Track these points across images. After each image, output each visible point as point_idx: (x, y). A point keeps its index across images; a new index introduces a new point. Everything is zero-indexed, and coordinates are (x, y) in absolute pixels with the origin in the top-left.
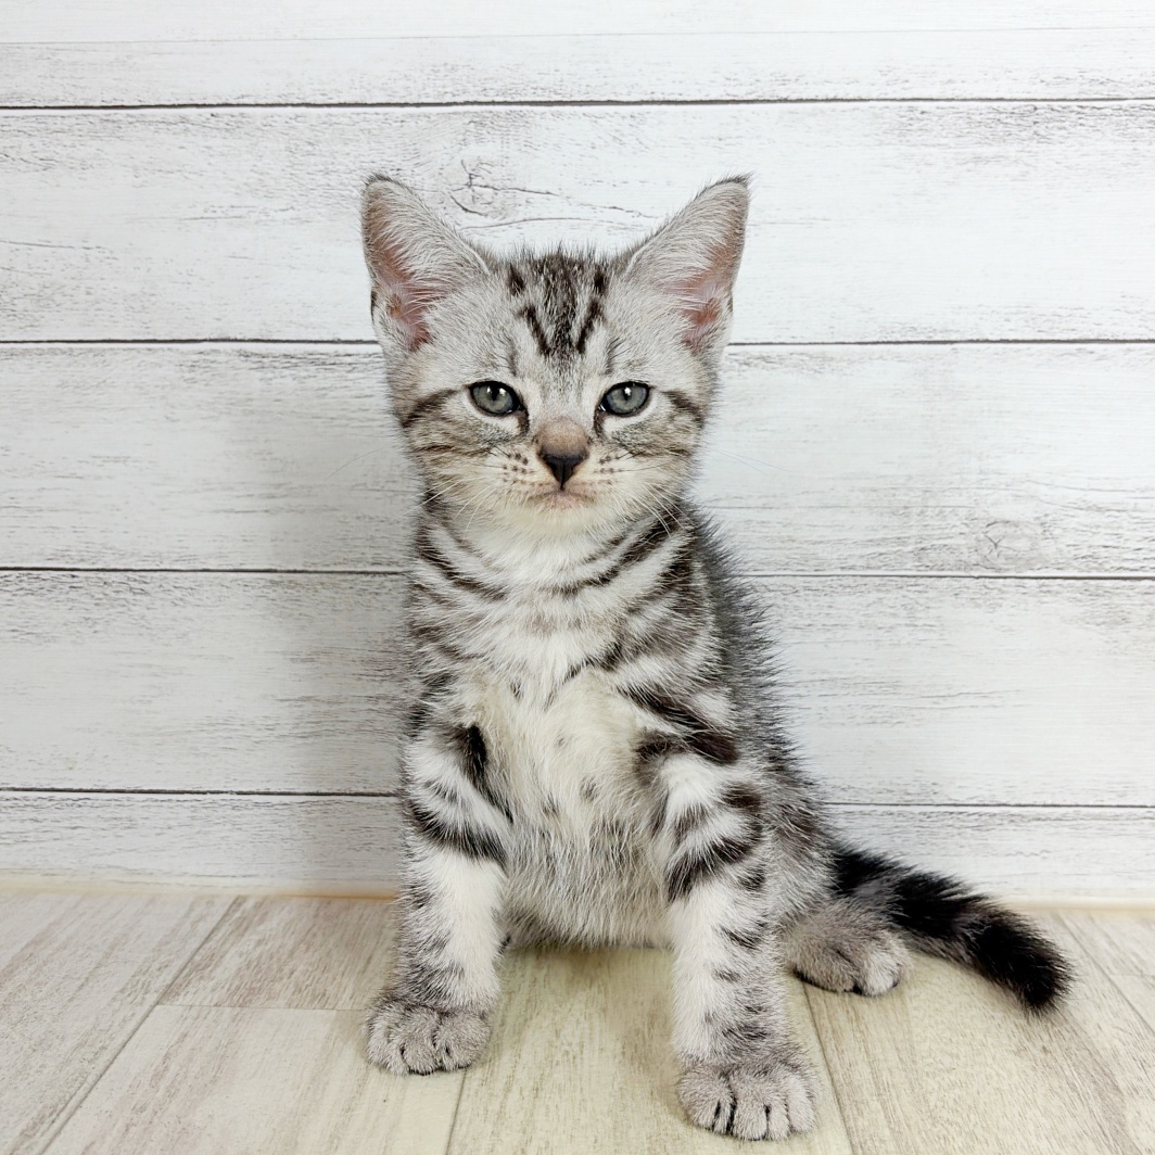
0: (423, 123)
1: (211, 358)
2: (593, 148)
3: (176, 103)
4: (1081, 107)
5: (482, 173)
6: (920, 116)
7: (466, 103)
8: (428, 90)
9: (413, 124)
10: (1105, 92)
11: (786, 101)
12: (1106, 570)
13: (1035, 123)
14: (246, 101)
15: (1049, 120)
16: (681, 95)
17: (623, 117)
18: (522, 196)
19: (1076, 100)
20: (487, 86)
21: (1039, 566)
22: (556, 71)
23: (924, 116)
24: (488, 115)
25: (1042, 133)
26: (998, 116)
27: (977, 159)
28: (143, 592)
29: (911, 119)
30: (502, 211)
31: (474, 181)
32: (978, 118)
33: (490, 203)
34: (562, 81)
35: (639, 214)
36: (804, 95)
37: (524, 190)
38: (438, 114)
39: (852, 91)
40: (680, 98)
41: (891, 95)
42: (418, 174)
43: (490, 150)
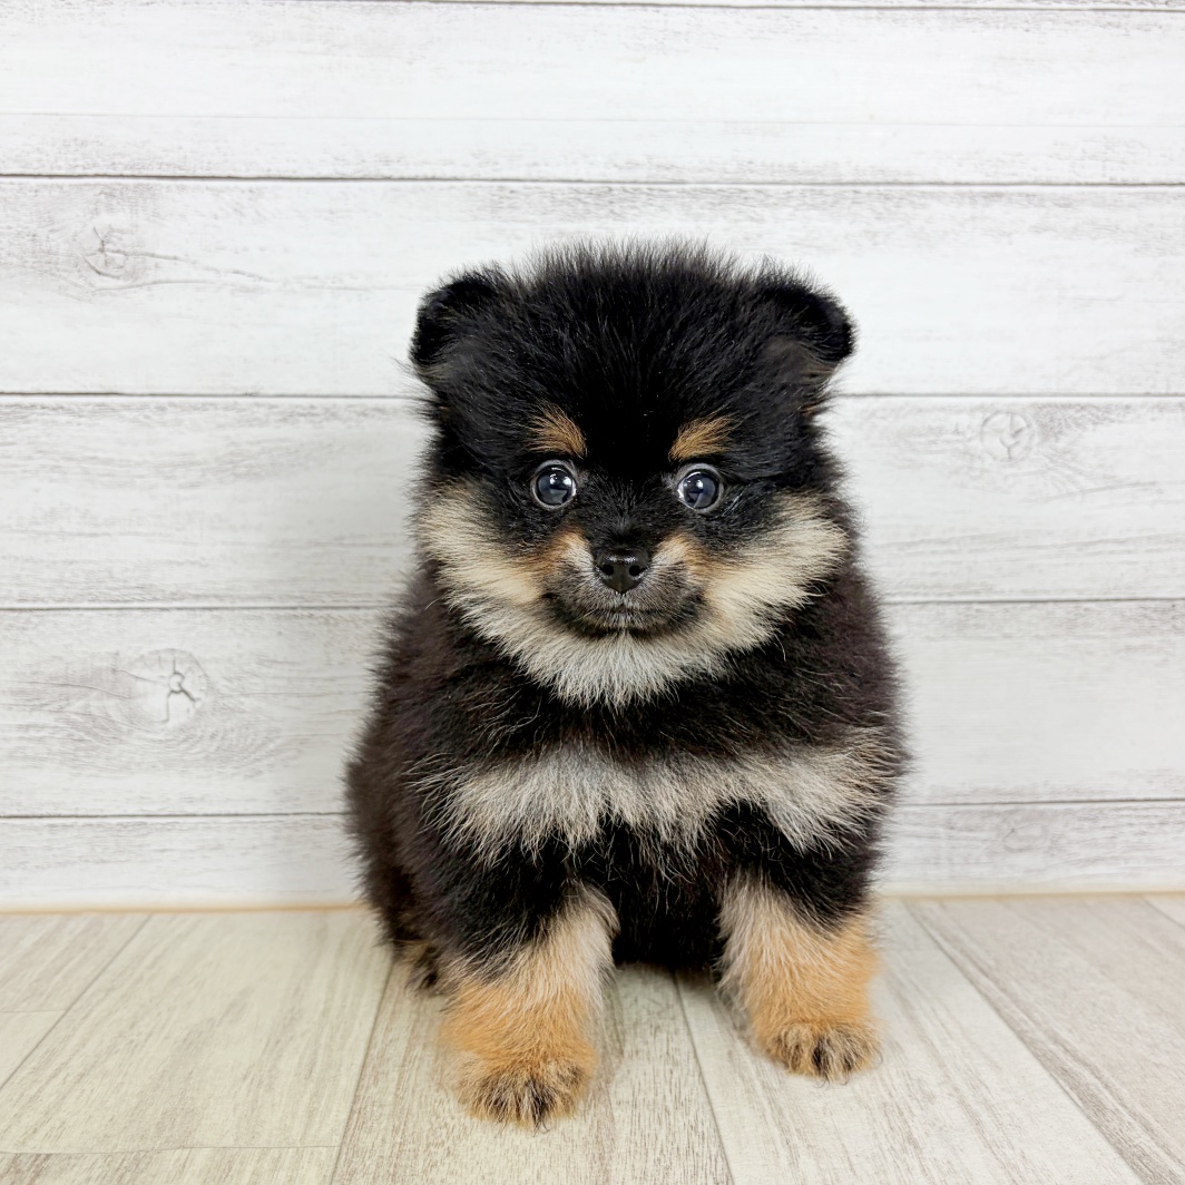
0: (56, 193)
2: (216, 217)
4: (649, 189)
5: (114, 239)
6: (509, 195)
7: (96, 176)
8: (61, 163)
9: (46, 194)
10: (670, 175)
11: (388, 179)
15: (625, 200)
17: (243, 192)
18: (151, 262)
19: (647, 183)
20: (116, 160)
22: (180, 148)
23: (513, 195)
24: (117, 187)
25: (617, 208)
26: (577, 196)
29: (502, 198)
30: (133, 275)
31: (107, 246)
32: (560, 197)
33: (121, 267)
34: (185, 157)
35: (261, 278)
36: (406, 175)
37: (153, 255)
38: (70, 185)
39: (449, 174)
40: (294, 175)
41: (483, 176)
42: (53, 240)
43: (120, 219)
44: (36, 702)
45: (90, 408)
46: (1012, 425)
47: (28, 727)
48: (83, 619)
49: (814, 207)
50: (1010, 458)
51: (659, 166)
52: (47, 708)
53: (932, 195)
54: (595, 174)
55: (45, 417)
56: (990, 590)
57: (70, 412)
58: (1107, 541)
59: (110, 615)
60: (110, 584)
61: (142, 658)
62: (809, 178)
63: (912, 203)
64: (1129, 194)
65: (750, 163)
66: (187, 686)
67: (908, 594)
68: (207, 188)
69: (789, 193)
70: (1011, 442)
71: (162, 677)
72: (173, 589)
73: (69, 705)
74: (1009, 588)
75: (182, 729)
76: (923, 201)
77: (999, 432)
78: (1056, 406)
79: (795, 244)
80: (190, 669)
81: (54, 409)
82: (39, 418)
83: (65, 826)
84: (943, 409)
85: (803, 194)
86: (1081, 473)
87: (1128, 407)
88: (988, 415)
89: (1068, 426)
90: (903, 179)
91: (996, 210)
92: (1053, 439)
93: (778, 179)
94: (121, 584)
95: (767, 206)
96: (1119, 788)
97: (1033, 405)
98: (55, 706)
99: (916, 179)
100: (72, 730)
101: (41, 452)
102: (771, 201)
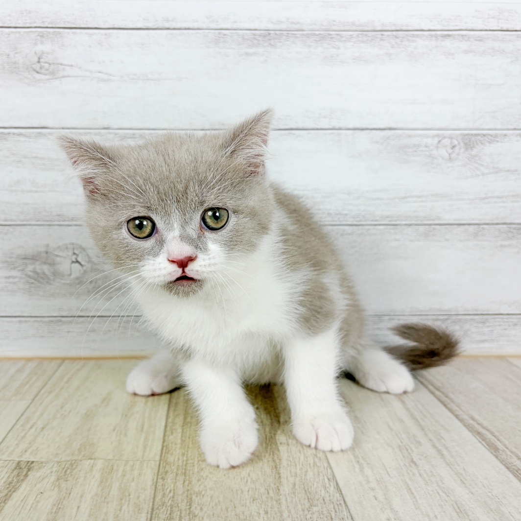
0: (17, 36)
2: (90, 47)
4: (288, 34)
5: (44, 57)
6: (222, 36)
7: (36, 27)
8: (20, 21)
9: (13, 36)
10: (297, 27)
11: (168, 29)
15: (275, 39)
17: (102, 35)
18: (61, 67)
19: (286, 31)
20: (45, 20)
22: (73, 14)
23: (225, 36)
24: (45, 33)
25: (272, 43)
26: (255, 37)
27: (247, 54)
29: (220, 38)
30: (53, 73)
31: (41, 60)
32: (246, 37)
33: (47, 70)
34: (76, 19)
35: (110, 75)
36: (176, 27)
37: (62, 64)
38: (24, 32)
39: (196, 25)
40: (125, 27)
41: (212, 27)
42: (17, 58)
43: (46, 47)
44: (13, 266)
45: (34, 134)
46: (451, 143)
47: (9, 277)
48: (33, 230)
49: (363, 42)
50: (450, 158)
51: (292, 23)
52: (17, 269)
53: (417, 36)
54: (263, 26)
55: (15, 138)
56: (439, 219)
57: (26, 136)
58: (493, 197)
59: (45, 228)
60: (44, 213)
61: (59, 247)
62: (361, 28)
63: (408, 40)
64: (509, 35)
65: (334, 21)
66: (79, 259)
67: (402, 220)
68: (86, 33)
69: (351, 35)
70: (451, 151)
71: (68, 255)
72: (73, 216)
73: (27, 267)
74: (448, 218)
75: (77, 278)
76: (413, 39)
77: (445, 146)
78: (472, 135)
79: (354, 59)
80: (80, 252)
81: (19, 135)
82: (12, 139)
83: (26, 321)
84: (420, 136)
85: (358, 36)
86: (482, 165)
87: (505, 135)
88: (440, 139)
89: (477, 144)
90: (405, 28)
91: (447, 43)
92: (470, 150)
93: (346, 28)
94: (50, 213)
95: (341, 41)
96: (495, 309)
97: (461, 134)
98: (21, 268)
99: (410, 28)
100: (28, 279)
101: (13, 154)
102: (343, 39)
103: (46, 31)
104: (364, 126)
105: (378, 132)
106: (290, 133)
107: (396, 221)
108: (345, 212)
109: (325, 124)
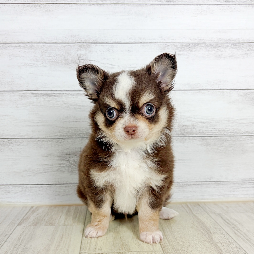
0: (69, 47)
1: (26, 94)
2: (104, 52)
3: (18, 42)
4: (198, 45)
5: (81, 57)
6: (167, 46)
7: (78, 43)
8: (70, 40)
9: (67, 47)
10: (203, 42)
11: (141, 43)
12: (205, 135)
13: (189, 47)
14: (33, 42)
15: (192, 47)
16: (121, 42)
17: (110, 46)
18: (89, 62)
19: (197, 43)
20: (82, 39)
21: (192, 134)
22: (96, 37)
24: (82, 45)
25: (191, 49)
26: (182, 46)
28: (11, 143)
31: (80, 58)
32: (178, 46)
33: (83, 63)
34: (97, 39)
35: (113, 65)
36: (145, 42)
37: (90, 60)
38: (72, 45)
39: (154, 41)
41: (162, 42)
42: (68, 57)
43: (83, 52)
44: (63, 159)
45: (76, 94)
47: (61, 164)
48: (74, 140)
51: (200, 40)
52: (65, 160)
54: (186, 41)
55: (66, 96)
57: (71, 95)
59: (80, 139)
60: (80, 132)
65: (220, 39)
68: (102, 45)
73: (70, 159)
79: (230, 56)
81: (68, 94)
82: (65, 96)
83: (68, 186)
93: (226, 42)
94: (82, 132)
95: (223, 48)
98: (67, 159)
100: (71, 165)
101: (65, 104)
102: (225, 47)
103: (83, 45)
104: (235, 88)
105: (242, 91)
106: (199, 92)
107: (251, 134)
108: (227, 130)
109: (216, 87)
